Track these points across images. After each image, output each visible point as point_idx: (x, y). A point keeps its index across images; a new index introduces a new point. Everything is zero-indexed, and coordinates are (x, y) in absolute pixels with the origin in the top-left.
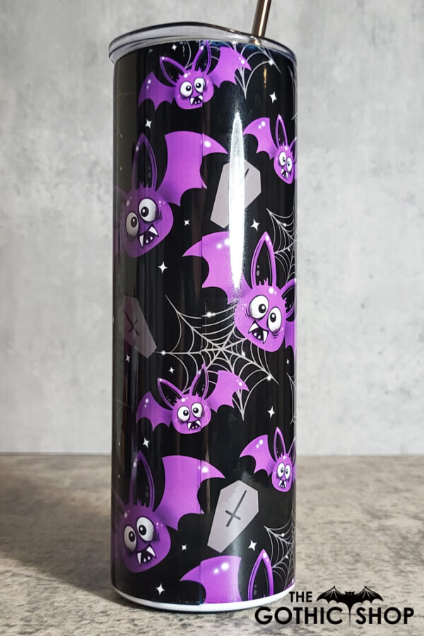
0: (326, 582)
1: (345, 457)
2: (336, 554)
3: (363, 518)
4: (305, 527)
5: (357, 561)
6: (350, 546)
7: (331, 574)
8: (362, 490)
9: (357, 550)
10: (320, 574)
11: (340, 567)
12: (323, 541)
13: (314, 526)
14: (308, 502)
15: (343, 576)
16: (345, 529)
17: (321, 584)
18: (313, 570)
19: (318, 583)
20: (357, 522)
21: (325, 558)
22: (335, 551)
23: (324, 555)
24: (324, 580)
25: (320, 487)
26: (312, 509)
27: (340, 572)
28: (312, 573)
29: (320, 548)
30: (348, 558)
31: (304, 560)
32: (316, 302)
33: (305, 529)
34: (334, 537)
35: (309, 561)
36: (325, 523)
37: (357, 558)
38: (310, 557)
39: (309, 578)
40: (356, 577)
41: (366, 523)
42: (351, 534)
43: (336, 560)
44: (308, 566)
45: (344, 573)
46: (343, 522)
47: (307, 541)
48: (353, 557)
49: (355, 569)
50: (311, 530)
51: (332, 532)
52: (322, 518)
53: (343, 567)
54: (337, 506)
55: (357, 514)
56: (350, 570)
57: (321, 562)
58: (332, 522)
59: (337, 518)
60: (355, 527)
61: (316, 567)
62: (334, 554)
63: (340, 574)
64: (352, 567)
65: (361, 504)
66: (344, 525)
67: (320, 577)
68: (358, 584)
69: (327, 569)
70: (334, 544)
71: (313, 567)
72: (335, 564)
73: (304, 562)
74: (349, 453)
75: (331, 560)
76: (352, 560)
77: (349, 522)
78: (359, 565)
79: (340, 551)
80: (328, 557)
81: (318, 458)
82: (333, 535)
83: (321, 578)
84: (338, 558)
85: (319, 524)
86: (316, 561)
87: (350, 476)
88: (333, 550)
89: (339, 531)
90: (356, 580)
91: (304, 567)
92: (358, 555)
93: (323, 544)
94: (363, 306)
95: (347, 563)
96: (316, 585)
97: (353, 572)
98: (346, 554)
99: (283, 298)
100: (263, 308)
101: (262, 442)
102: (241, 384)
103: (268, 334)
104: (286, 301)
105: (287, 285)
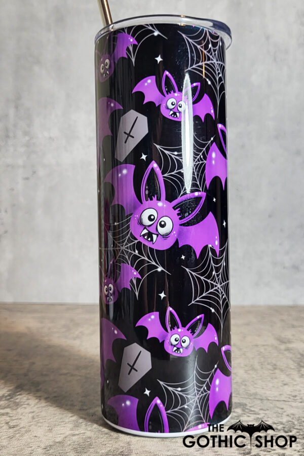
2: (262, 364)
3: (276, 343)
5: (275, 369)
7: (261, 376)
8: (272, 326)
9: (274, 362)
10: (254, 376)
11: (265, 372)
12: (253, 356)
15: (267, 377)
16: (265, 349)
17: (255, 382)
18: (249, 374)
20: (272, 345)
22: (261, 362)
23: (254, 365)
26: (245, 337)
27: (265, 375)
30: (269, 367)
31: (243, 368)
33: (241, 349)
34: (259, 354)
35: (247, 368)
36: (253, 345)
37: (275, 367)
38: (246, 366)
40: (276, 378)
41: (278, 346)
42: (270, 353)
43: (262, 368)
44: (246, 372)
46: (264, 345)
47: (244, 356)
48: (272, 366)
49: (275, 373)
50: (245, 350)
51: (258, 351)
53: (267, 372)
55: (272, 341)
56: (273, 374)
57: (253, 369)
58: (257, 346)
60: (271, 348)
61: (251, 372)
62: (260, 364)
64: (272, 372)
65: (273, 335)
66: (264, 347)
67: (254, 378)
71: (249, 372)
75: (259, 368)
77: (267, 345)
78: (276, 371)
80: (257, 366)
86: (250, 368)
88: (259, 361)
89: (262, 350)
90: (276, 380)
91: (244, 372)
92: (275, 365)
93: (253, 358)
95: (270, 370)
97: (274, 375)
98: (268, 364)
99: (175, 210)
100: (152, 217)
101: (153, 317)
102: (135, 273)
103: (157, 236)
104: (179, 211)
105: (180, 199)
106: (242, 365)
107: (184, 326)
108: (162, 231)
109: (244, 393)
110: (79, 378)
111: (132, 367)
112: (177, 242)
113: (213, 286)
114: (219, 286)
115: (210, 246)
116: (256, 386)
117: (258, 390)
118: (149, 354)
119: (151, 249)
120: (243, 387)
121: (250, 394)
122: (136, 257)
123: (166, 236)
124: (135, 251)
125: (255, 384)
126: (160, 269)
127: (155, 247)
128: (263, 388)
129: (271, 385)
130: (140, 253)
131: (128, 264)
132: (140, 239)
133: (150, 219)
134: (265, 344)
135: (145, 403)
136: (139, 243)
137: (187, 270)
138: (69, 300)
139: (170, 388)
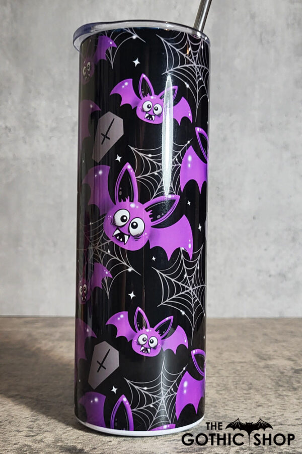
1: (242, 319)
2: (236, 384)
3: (254, 359)
4: (216, 365)
5: (250, 388)
6: (245, 378)
7: (233, 397)
8: (253, 341)
9: (250, 381)
10: (226, 396)
11: (239, 392)
12: (228, 375)
13: (222, 365)
14: (218, 349)
15: (241, 398)
16: (242, 367)
17: (226, 403)
19: (224, 403)
20: (251, 362)
21: (229, 386)
22: (236, 382)
23: (228, 385)
24: (228, 401)
25: (226, 339)
26: (220, 354)
27: (239, 396)
28: (220, 396)
29: (226, 380)
30: (244, 386)
31: (215, 387)
32: (223, 216)
33: (215, 367)
34: (235, 372)
35: (219, 388)
36: (229, 363)
37: (250, 386)
38: (219, 385)
39: (218, 399)
40: (250, 399)
41: (256, 363)
42: (247, 371)
43: (236, 388)
44: (218, 392)
45: (241, 396)
46: (241, 362)
47: (217, 375)
48: (248, 385)
49: (249, 394)
50: (220, 367)
51: (233, 369)
52: (227, 359)
53: (241, 392)
54: (237, 352)
55: (250, 357)
56: (246, 394)
57: (226, 388)
58: (233, 362)
59: (237, 360)
60: (249, 366)
61: (223, 392)
62: (235, 383)
63: (239, 397)
64: (246, 392)
65: (253, 350)
66: (242, 364)
67: (225, 399)
68: (251, 404)
69: (231, 393)
70: (235, 376)
71: (221, 392)
72: (236, 390)
73: (215, 389)
74: (245, 316)
75: (232, 387)
76: (247, 388)
77: (245, 362)
78: (252, 391)
79: (239, 381)
82: (234, 371)
83: (226, 400)
84: (238, 386)
85: (225, 363)
86: (223, 388)
87: (245, 331)
88: (234, 380)
89: (239, 368)
90: (250, 401)
91: (215, 392)
92: (251, 384)
93: (227, 377)
94: (254, 218)
95: (244, 390)
96: (223, 404)
97: (248, 395)
98: (243, 383)
99: (147, 211)
100: (125, 218)
101: (123, 316)
102: (107, 273)
103: (129, 237)
104: (151, 213)
105: (152, 201)
106: (214, 385)
107: (152, 326)
108: (133, 232)
109: (214, 416)
111: (101, 365)
112: (148, 243)
113: (184, 289)
114: (191, 289)
115: (182, 248)
116: (226, 408)
117: (228, 412)
118: (118, 352)
119: (123, 250)
120: (213, 409)
121: (220, 416)
122: (108, 257)
123: (137, 237)
124: (107, 251)
125: (226, 405)
126: (130, 269)
127: (126, 248)
128: (234, 411)
129: (244, 406)
130: (113, 253)
131: (101, 263)
132: (112, 239)
133: (122, 220)
134: (243, 360)
135: (112, 399)
136: (112, 243)
137: (158, 271)
139: (136, 387)
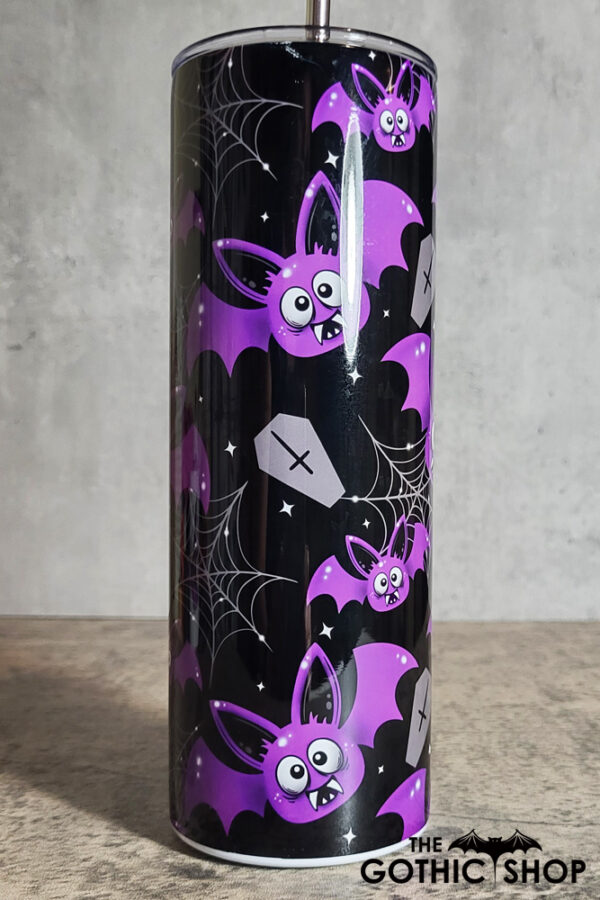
0: (493, 781)
1: (517, 623)
2: (505, 745)
3: (540, 699)
4: (467, 711)
5: (532, 755)
6: (522, 736)
7: (500, 771)
8: (537, 665)
9: (531, 741)
10: (485, 771)
11: (511, 762)
12: (489, 729)
13: (478, 710)
14: (471, 679)
15: (514, 774)
16: (517, 714)
17: (487, 784)
18: (476, 766)
19: (482, 782)
20: (533, 706)
21: (492, 751)
22: (504, 742)
23: (490, 748)
24: (491, 778)
25: (487, 661)
26: (476, 689)
27: (510, 768)
28: (476, 771)
29: (485, 738)
30: (521, 751)
31: (466, 753)
32: (481, 427)
33: (466, 714)
34: (502, 725)
35: (472, 755)
36: (493, 707)
37: (533, 752)
38: (472, 749)
39: (471, 776)
40: (532, 776)
41: (544, 707)
42: (524, 721)
43: (506, 754)
44: (470, 761)
45: (516, 771)
46: (515, 706)
47: (469, 729)
48: (527, 749)
49: (529, 765)
50: (474, 715)
51: (500, 718)
52: (488, 699)
53: (515, 763)
54: (507, 686)
55: (533, 696)
56: (525, 766)
57: (487, 756)
58: (500, 706)
59: (507, 701)
60: (529, 712)
61: (481, 762)
62: (502, 746)
63: (510, 771)
64: (525, 763)
65: (537, 683)
66: (516, 710)
67: (485, 774)
68: (534, 784)
69: (495, 765)
70: (503, 733)
71: (476, 763)
72: (505, 758)
73: (465, 756)
74: (522, 617)
75: (499, 753)
76: (525, 753)
77: (523, 705)
78: (535, 760)
79: (511, 742)
80: (495, 749)
81: (482, 624)
82: (501, 721)
83: (486, 777)
84: (509, 751)
85: (484, 707)
86: (480, 754)
87: (523, 646)
88: (502, 740)
89: (510, 716)
90: (531, 779)
91: (466, 761)
92: (533, 747)
93: (489, 733)
94: (540, 431)
95: (521, 758)
96: (480, 786)
97: (527, 768)
98: (519, 746)
106: (464, 748)
109: (461, 807)
110: (112, 776)
116: (487, 792)
117: (490, 800)
120: (460, 794)
121: (473, 809)
125: (487, 787)
128: (502, 797)
129: (520, 789)
134: (518, 702)
138: (109, 610)
